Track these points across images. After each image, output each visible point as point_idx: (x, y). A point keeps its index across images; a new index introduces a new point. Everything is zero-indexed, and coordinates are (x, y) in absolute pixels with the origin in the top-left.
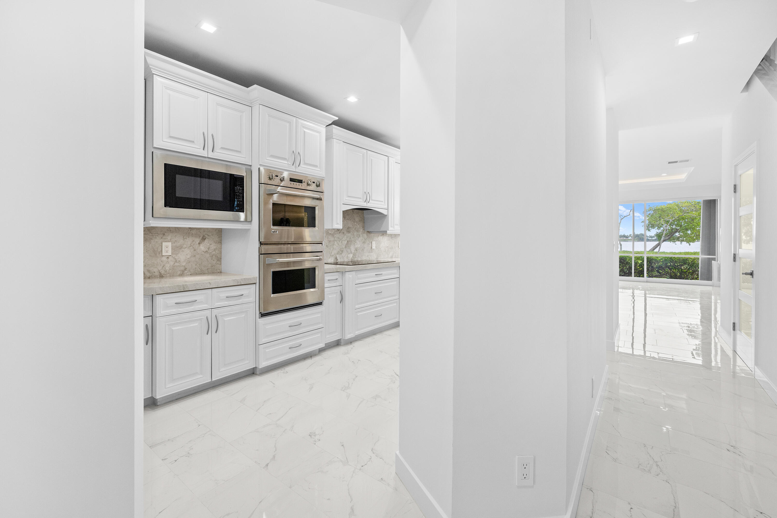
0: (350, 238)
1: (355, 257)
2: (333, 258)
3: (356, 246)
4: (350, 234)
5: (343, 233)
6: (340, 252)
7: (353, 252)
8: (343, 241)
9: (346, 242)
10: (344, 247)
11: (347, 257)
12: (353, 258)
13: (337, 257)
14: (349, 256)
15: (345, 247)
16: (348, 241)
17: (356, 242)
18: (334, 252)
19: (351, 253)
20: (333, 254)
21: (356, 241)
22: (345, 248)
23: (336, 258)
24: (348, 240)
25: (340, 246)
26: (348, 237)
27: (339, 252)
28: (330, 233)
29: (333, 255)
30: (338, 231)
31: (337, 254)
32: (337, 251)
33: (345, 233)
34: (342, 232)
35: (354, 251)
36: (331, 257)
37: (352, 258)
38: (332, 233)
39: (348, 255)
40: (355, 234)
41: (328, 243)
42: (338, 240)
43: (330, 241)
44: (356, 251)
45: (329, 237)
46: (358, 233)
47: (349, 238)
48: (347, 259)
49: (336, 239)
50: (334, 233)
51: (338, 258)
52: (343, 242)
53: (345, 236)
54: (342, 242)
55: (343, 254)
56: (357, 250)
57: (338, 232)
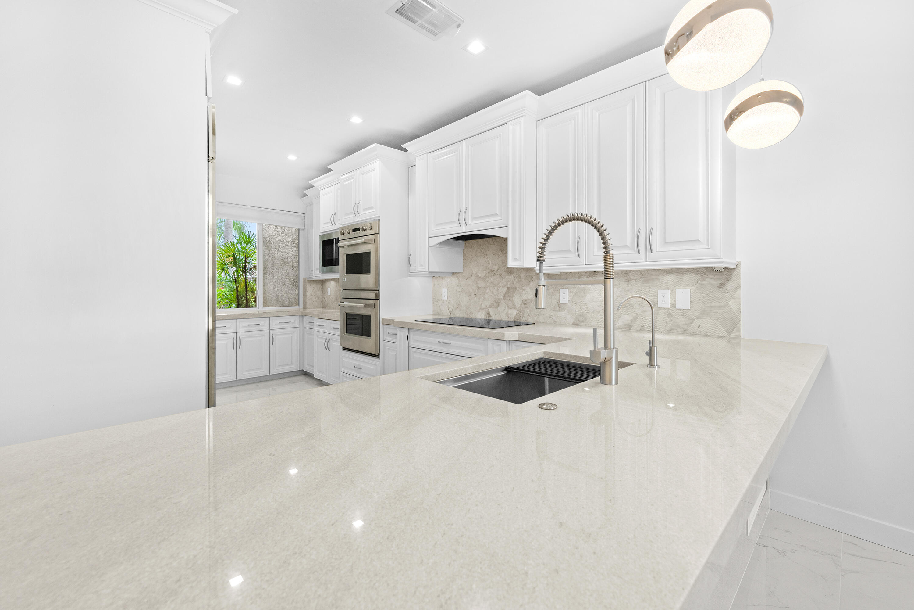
0: (513, 284)
1: (521, 316)
2: (484, 313)
3: (524, 297)
4: (512, 276)
5: (501, 275)
6: (495, 304)
7: (518, 306)
8: (499, 287)
9: (505, 290)
10: (502, 297)
11: (507, 314)
12: (517, 317)
13: (489, 312)
14: (510, 311)
15: (504, 297)
16: (508, 288)
17: (524, 290)
18: (486, 304)
19: (514, 307)
20: (483, 306)
21: (524, 288)
22: (504, 299)
23: (488, 314)
24: (508, 286)
25: (495, 295)
26: (508, 282)
27: (493, 304)
28: (480, 276)
29: (484, 309)
30: (492, 272)
31: (490, 308)
32: (490, 303)
33: (503, 275)
34: (498, 273)
35: (521, 304)
36: (481, 311)
37: (515, 317)
38: (483, 275)
39: (508, 310)
40: (522, 275)
41: (476, 291)
42: (492, 287)
43: (479, 288)
44: (523, 306)
45: (478, 282)
46: (527, 275)
47: (510, 282)
48: (507, 318)
49: (488, 284)
50: (484, 276)
51: (491, 313)
52: (500, 289)
53: (504, 279)
54: (497, 289)
55: (499, 308)
56: (525, 304)
57: (491, 274)
